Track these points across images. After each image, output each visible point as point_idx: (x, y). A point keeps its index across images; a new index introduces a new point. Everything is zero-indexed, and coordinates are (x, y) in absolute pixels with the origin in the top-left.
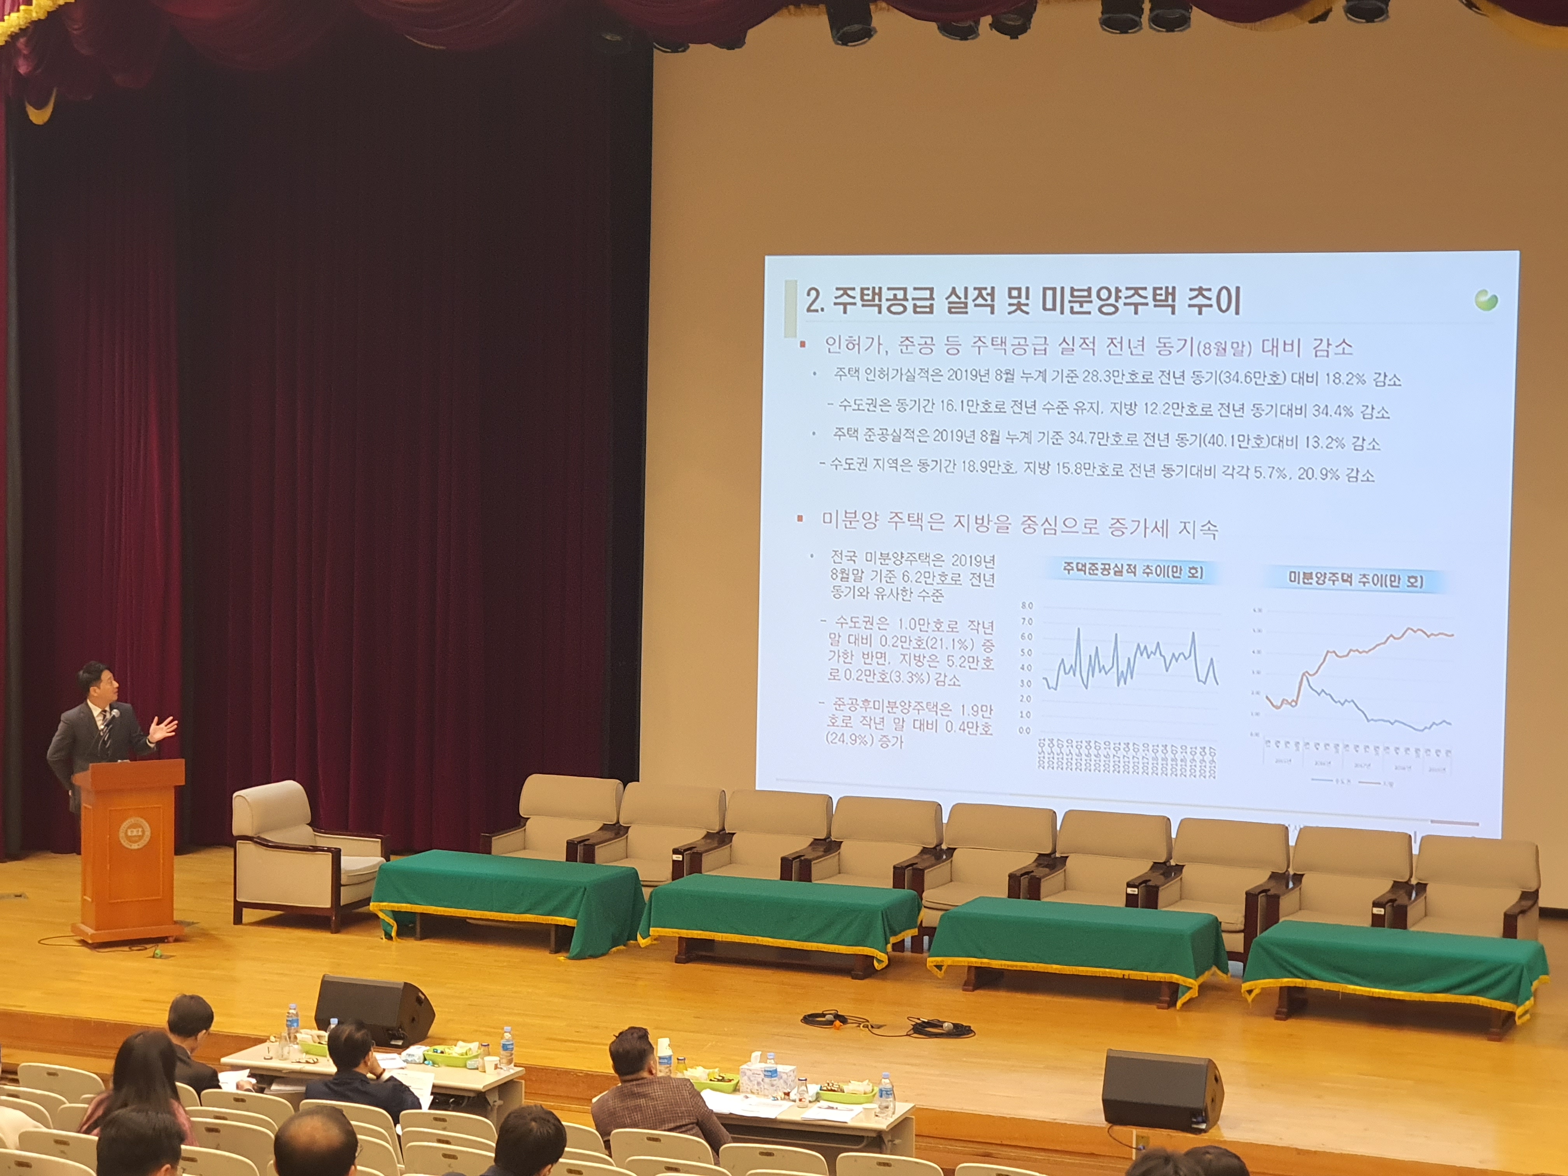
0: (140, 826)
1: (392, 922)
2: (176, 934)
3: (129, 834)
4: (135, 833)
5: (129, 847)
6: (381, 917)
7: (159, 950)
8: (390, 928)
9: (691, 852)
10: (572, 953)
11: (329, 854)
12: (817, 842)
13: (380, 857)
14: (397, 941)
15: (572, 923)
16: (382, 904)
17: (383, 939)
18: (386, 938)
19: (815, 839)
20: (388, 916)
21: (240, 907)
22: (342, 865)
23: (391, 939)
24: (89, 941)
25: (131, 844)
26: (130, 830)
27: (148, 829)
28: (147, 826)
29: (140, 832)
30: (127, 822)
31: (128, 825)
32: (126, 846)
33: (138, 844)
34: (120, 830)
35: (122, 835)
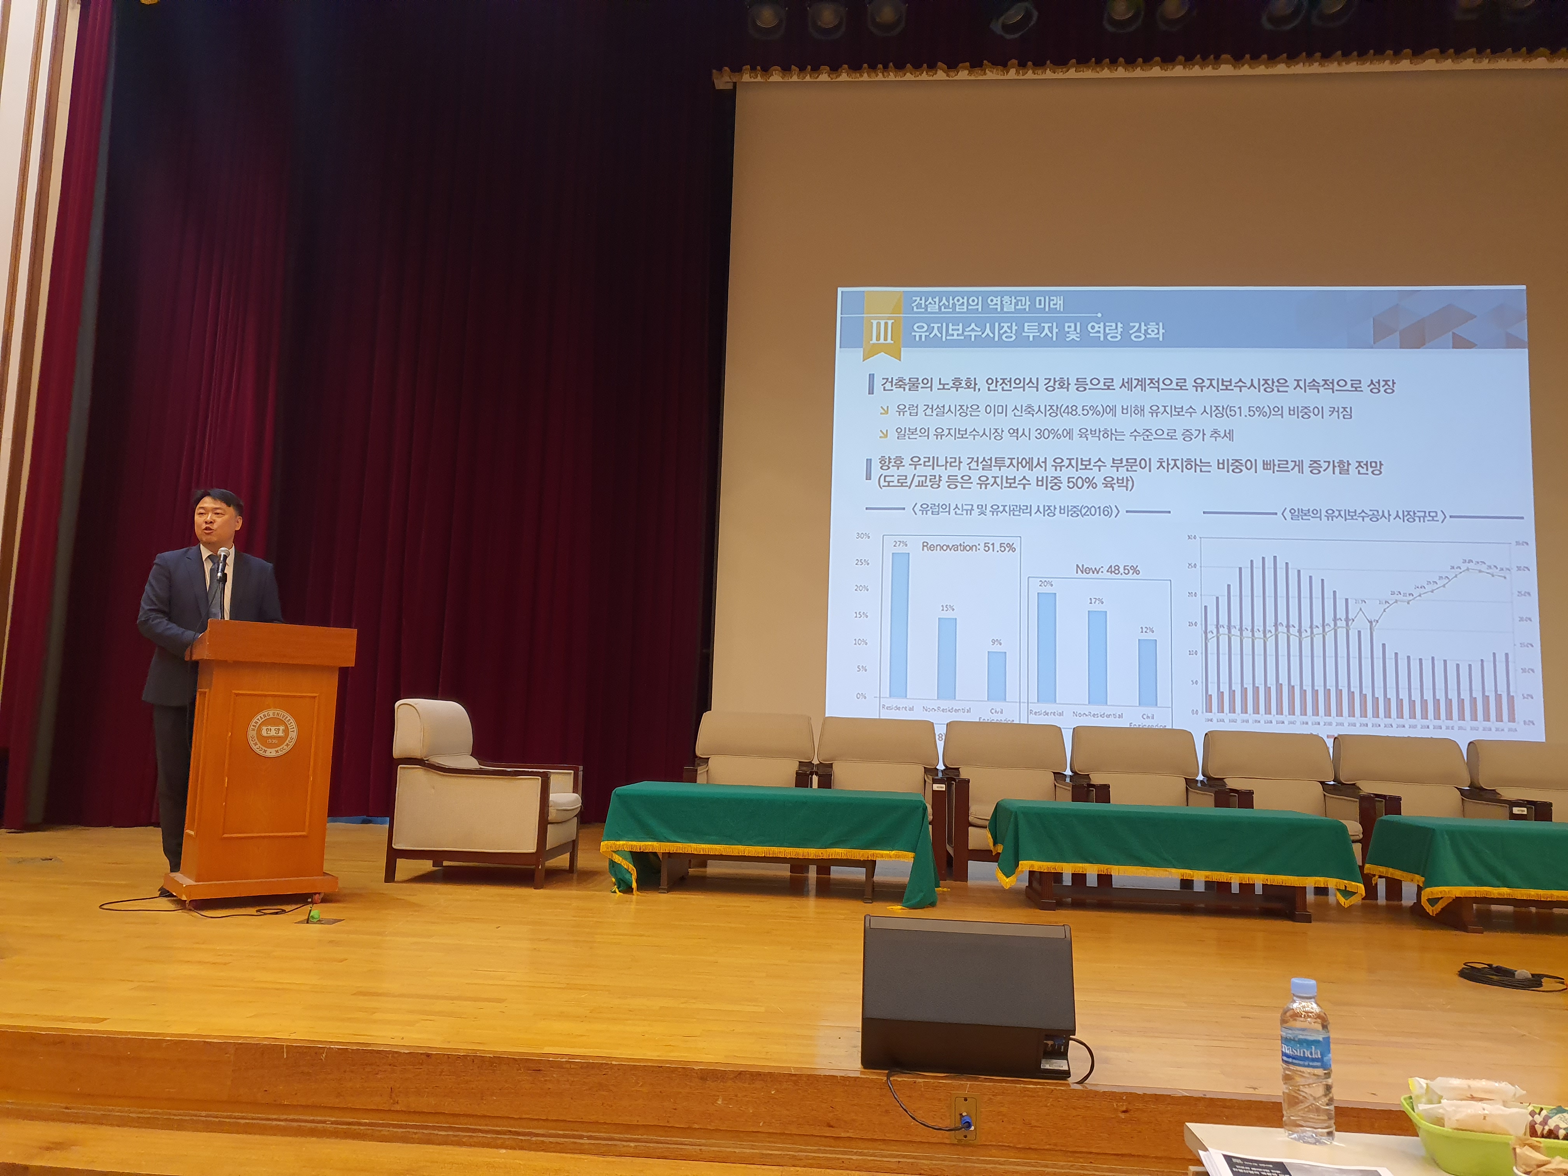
0: (281, 722)
1: (632, 868)
2: (324, 889)
3: (264, 733)
4: (273, 733)
5: (261, 753)
6: (616, 861)
7: (316, 912)
8: (627, 876)
9: (955, 781)
10: (908, 900)
11: (538, 779)
12: (1059, 776)
13: (573, 792)
14: (637, 895)
15: (907, 859)
16: (618, 843)
17: (616, 893)
18: (619, 891)
19: (1054, 773)
20: (626, 859)
21: (393, 855)
22: (551, 795)
23: (628, 890)
24: (184, 898)
25: (266, 749)
26: (264, 728)
27: (294, 728)
28: (292, 724)
29: (281, 732)
30: (263, 714)
31: (263, 720)
32: (258, 751)
33: (276, 749)
34: (251, 726)
35: (254, 733)
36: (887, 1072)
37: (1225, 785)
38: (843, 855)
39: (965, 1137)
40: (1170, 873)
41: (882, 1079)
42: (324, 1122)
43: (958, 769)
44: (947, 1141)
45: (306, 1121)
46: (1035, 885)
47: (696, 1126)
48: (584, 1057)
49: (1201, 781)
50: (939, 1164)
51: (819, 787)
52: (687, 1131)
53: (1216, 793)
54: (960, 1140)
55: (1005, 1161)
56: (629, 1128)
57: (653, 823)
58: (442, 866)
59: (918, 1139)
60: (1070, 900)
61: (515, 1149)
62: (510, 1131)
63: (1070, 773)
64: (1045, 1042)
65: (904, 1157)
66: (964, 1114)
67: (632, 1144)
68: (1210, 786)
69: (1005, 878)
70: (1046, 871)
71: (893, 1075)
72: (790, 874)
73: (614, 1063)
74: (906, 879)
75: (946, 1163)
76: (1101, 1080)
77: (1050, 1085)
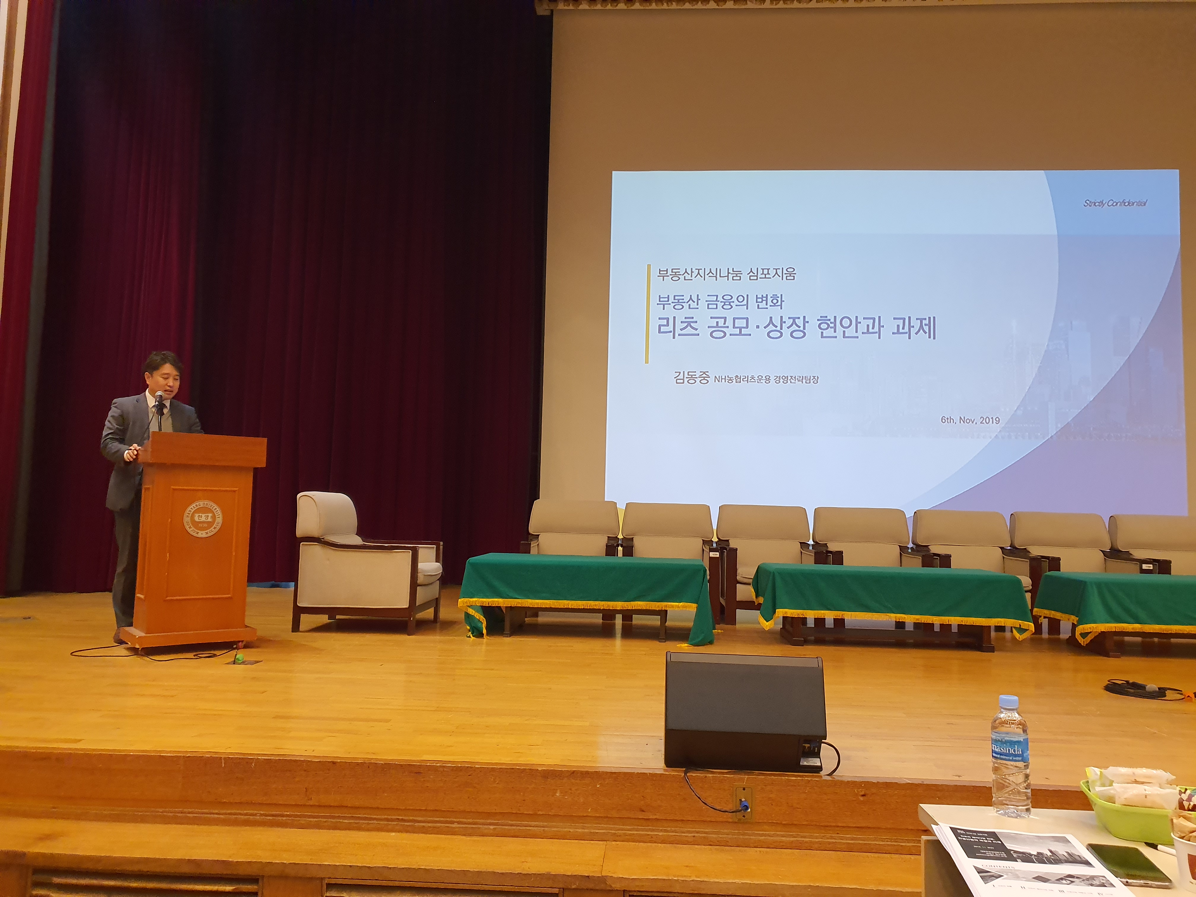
0: (211, 511)
1: (482, 618)
2: (247, 638)
3: (196, 519)
4: (203, 519)
5: (195, 534)
6: (470, 613)
7: (241, 655)
8: (479, 625)
9: (726, 550)
10: (693, 640)
11: (410, 552)
12: (804, 545)
13: (436, 562)
14: (487, 638)
15: (692, 608)
16: (472, 600)
17: (470, 637)
18: (473, 636)
19: (801, 543)
20: (477, 612)
21: (298, 611)
22: (419, 564)
23: (480, 635)
24: (137, 647)
25: (198, 531)
26: (197, 515)
27: (219, 515)
28: (218, 511)
29: (209, 517)
30: (196, 504)
31: (195, 509)
32: (192, 533)
33: (206, 531)
34: (186, 514)
35: (188, 519)
36: (684, 769)
37: (929, 550)
38: (643, 606)
39: (744, 816)
40: (890, 617)
41: (681, 775)
42: (255, 815)
43: (728, 541)
44: (730, 820)
45: (241, 814)
46: (788, 627)
47: (540, 813)
48: (453, 762)
49: (912, 548)
50: (725, 838)
51: (623, 556)
52: (534, 816)
53: (923, 557)
54: (739, 820)
55: (774, 834)
56: (489, 815)
57: (497, 583)
58: (335, 619)
59: (709, 819)
60: (813, 638)
61: (402, 832)
62: (398, 819)
63: (812, 543)
64: (804, 745)
65: (698, 832)
66: (743, 800)
67: (492, 827)
68: (918, 551)
69: (765, 622)
70: (796, 616)
71: (687, 773)
72: (601, 621)
73: (477, 766)
74: (691, 624)
75: (730, 836)
76: (846, 773)
77: (808, 777)
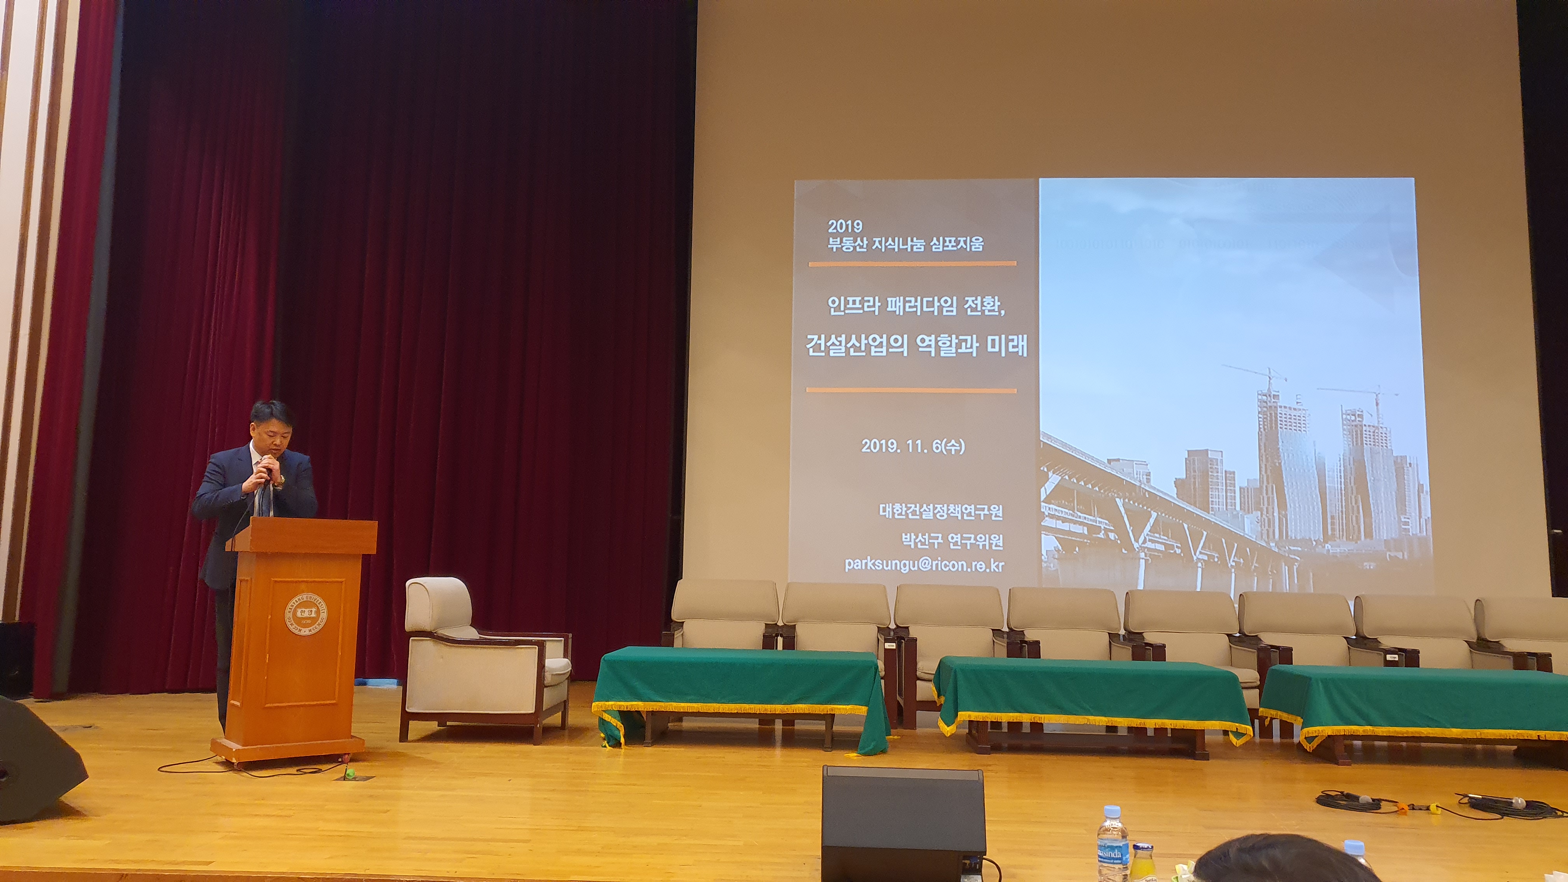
0: (315, 605)
1: (620, 725)
2: (353, 751)
3: (299, 614)
4: (306, 615)
5: (297, 632)
6: (605, 719)
7: (349, 770)
8: (616, 732)
9: (904, 640)
10: (864, 748)
11: (536, 648)
13: (564, 658)
14: (625, 749)
15: (863, 710)
16: (607, 703)
17: (606, 747)
18: (609, 746)
19: (993, 630)
20: (615, 718)
21: (407, 717)
22: (546, 661)
23: (617, 744)
24: (234, 761)
25: (301, 629)
26: (299, 610)
27: (324, 609)
28: (323, 607)
29: (313, 613)
30: (299, 597)
31: (297, 603)
32: (294, 631)
33: (310, 629)
34: (287, 610)
35: (291, 615)
37: (1142, 639)
38: (805, 710)
40: (1088, 720)
43: (907, 628)
49: (1123, 636)
51: (784, 648)
53: (1133, 647)
57: (637, 684)
58: (446, 726)
60: (1006, 745)
63: (1007, 630)
68: (1130, 640)
69: (946, 727)
70: (981, 720)
72: (758, 726)
74: (861, 729)
